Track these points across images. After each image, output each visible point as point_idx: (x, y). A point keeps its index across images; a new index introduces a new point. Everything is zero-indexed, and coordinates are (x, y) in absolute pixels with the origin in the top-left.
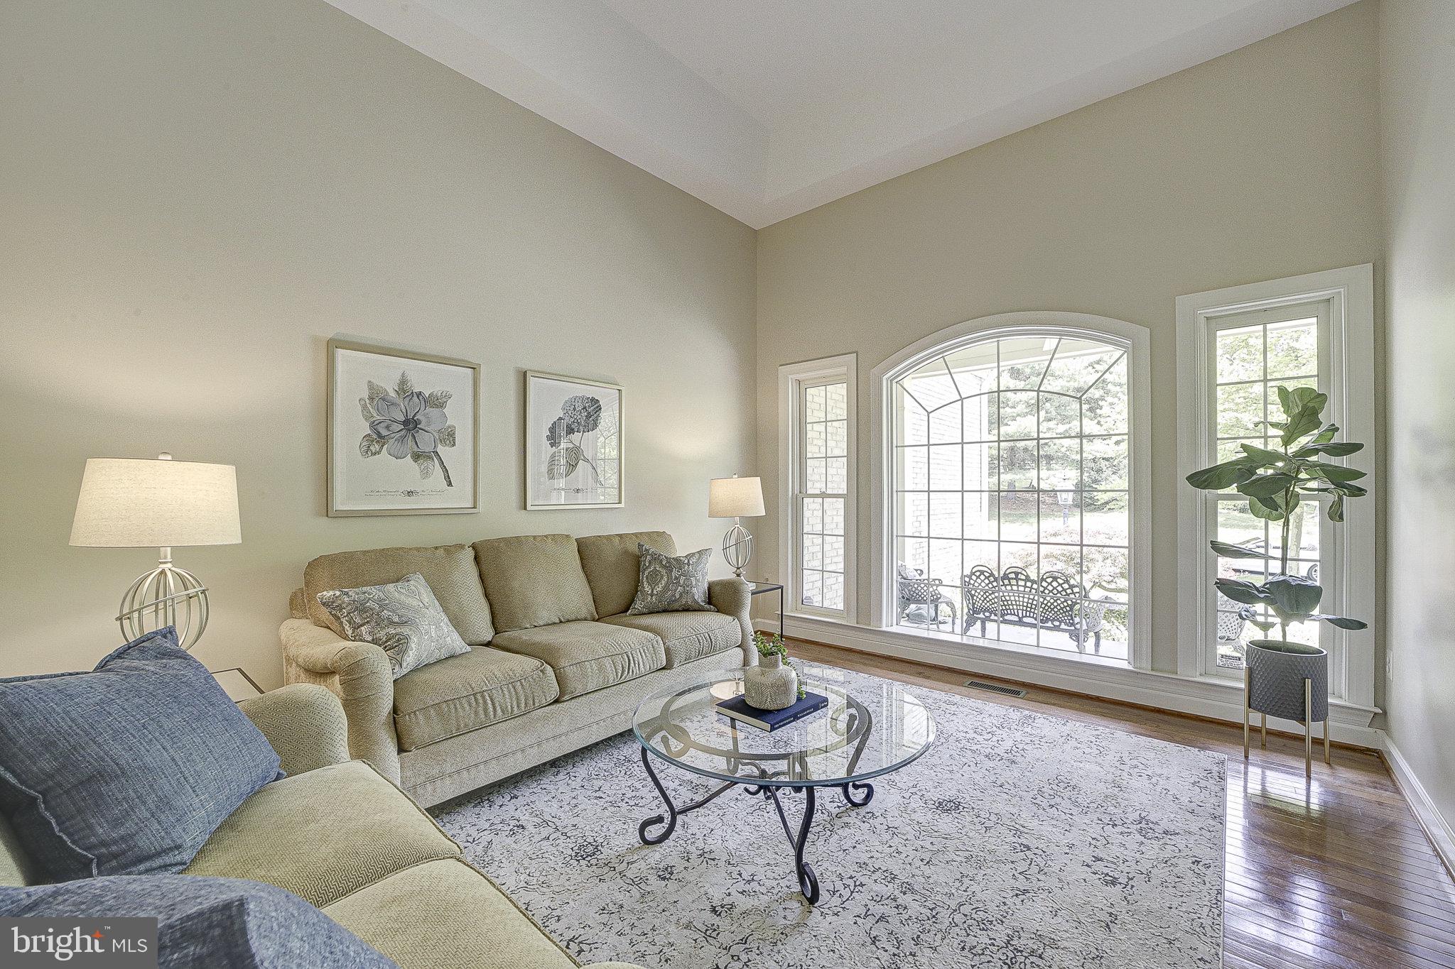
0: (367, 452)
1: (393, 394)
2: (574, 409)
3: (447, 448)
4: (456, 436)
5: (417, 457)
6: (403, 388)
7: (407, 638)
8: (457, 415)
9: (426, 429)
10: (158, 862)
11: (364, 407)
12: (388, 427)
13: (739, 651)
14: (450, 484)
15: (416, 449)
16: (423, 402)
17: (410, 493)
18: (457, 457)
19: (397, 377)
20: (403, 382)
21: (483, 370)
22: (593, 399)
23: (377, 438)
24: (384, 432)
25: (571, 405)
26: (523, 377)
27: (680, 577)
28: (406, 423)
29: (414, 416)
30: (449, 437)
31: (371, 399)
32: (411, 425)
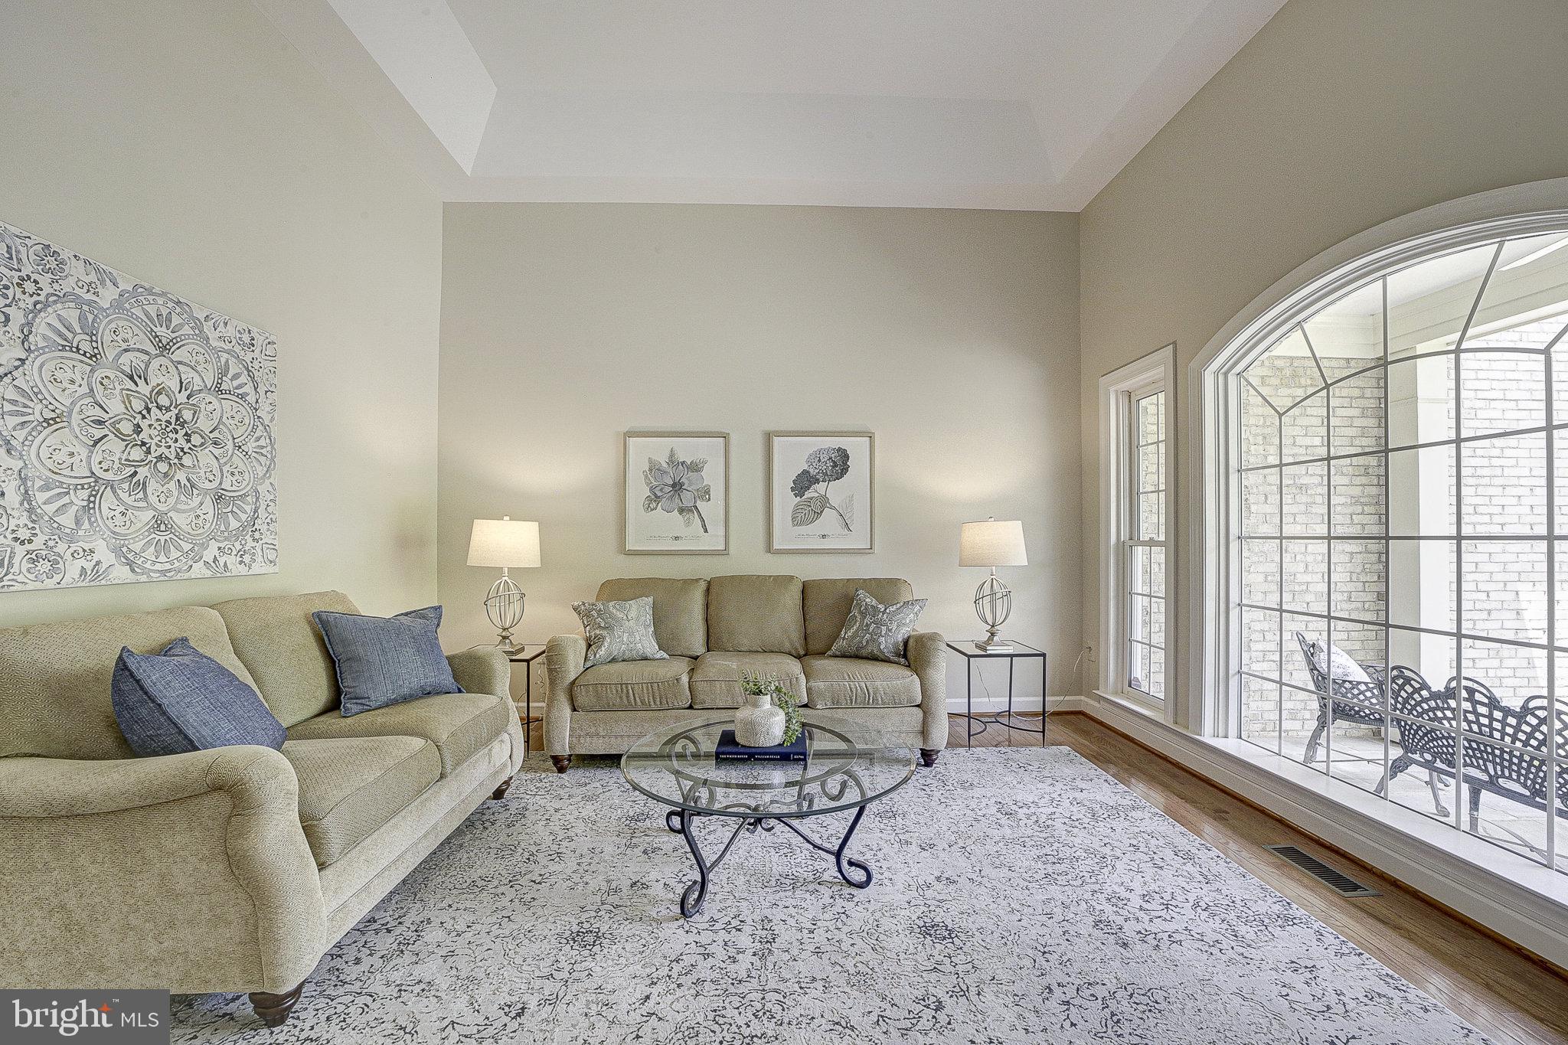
0: (649, 509)
1: (665, 465)
2: (819, 461)
3: (704, 503)
4: (711, 493)
5: (681, 511)
6: (672, 460)
7: (604, 638)
8: (713, 476)
9: (689, 489)
10: (360, 701)
11: (646, 476)
12: (661, 490)
13: (918, 712)
14: (706, 531)
15: (681, 505)
16: (686, 468)
17: (677, 538)
18: (712, 509)
19: (667, 453)
20: (672, 455)
21: (734, 439)
22: (839, 449)
23: (655, 498)
24: (659, 494)
25: (816, 457)
26: (768, 437)
27: (871, 624)
28: (674, 486)
29: (680, 480)
30: (705, 493)
31: (651, 470)
32: (677, 486)
